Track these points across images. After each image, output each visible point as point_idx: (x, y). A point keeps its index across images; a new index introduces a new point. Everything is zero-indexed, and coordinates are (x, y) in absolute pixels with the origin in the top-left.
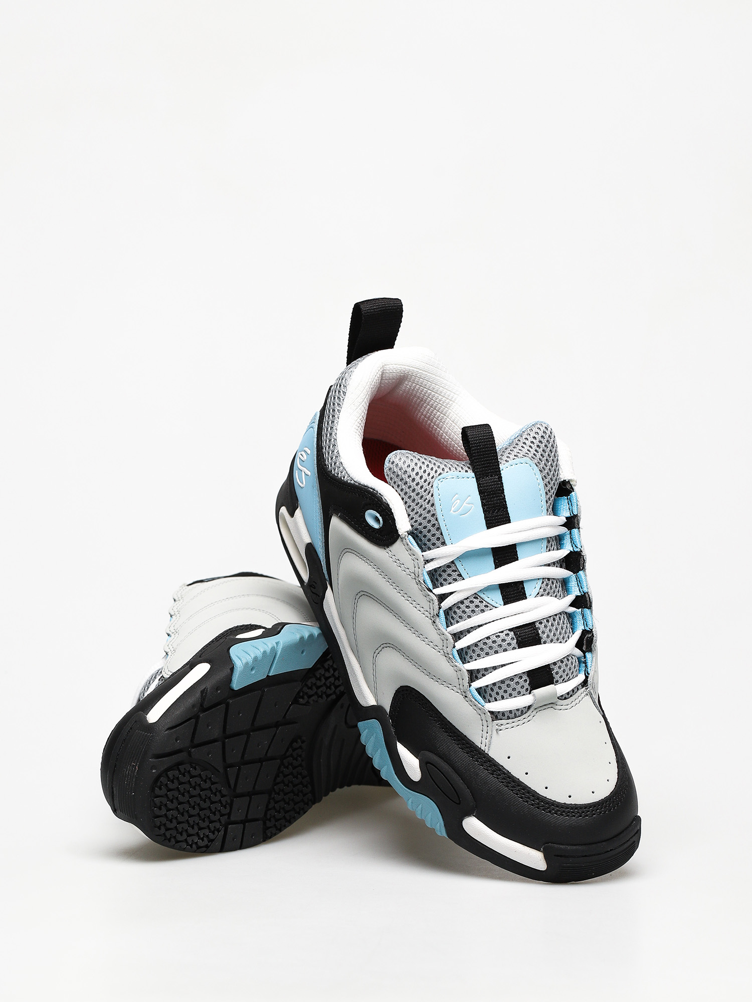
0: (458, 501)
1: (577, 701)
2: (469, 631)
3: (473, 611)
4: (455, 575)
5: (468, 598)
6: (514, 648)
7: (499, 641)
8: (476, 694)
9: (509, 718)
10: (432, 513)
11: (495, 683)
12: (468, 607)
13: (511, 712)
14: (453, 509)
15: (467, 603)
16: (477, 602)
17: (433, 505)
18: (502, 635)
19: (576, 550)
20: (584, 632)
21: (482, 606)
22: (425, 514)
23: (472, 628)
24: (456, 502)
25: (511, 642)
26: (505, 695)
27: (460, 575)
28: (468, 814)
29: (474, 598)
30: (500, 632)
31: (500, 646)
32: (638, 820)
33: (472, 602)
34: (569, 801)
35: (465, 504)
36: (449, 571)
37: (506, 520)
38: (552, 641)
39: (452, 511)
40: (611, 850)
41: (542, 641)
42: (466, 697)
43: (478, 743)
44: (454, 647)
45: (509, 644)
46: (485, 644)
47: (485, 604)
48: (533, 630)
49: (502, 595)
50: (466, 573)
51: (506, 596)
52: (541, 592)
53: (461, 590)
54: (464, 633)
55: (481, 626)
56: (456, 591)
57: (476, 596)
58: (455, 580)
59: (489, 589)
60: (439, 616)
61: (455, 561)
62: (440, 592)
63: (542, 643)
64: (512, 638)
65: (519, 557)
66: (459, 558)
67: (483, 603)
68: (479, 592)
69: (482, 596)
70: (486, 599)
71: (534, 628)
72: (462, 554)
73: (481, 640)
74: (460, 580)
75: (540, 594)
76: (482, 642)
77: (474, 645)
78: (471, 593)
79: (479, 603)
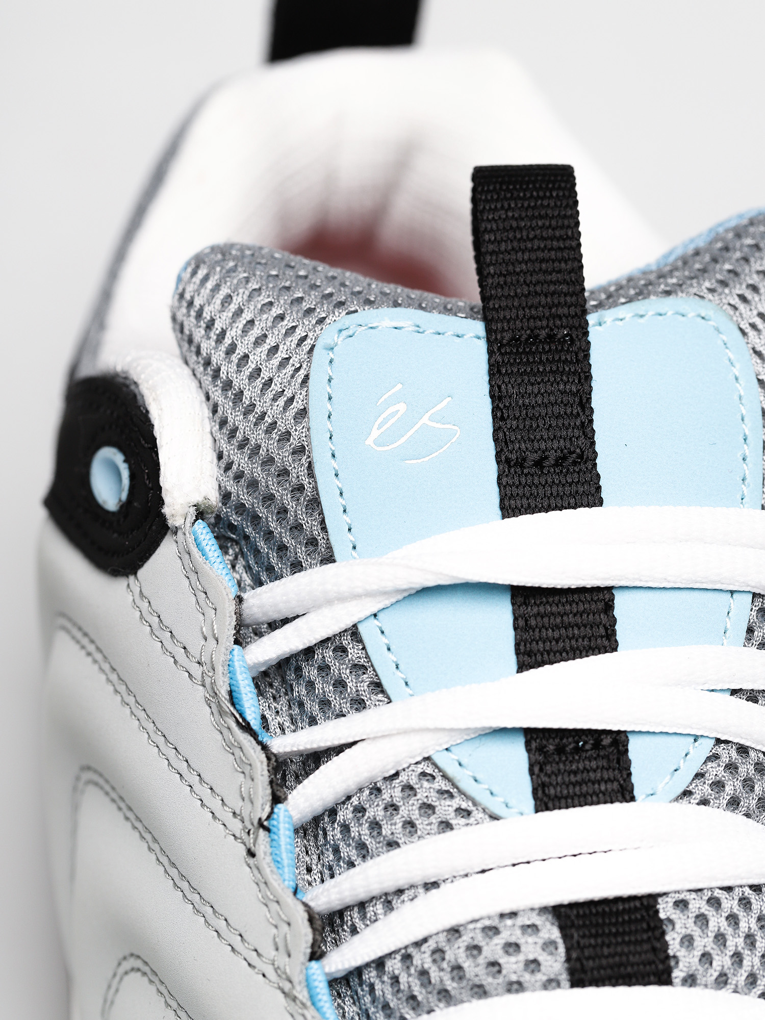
0: (402, 407)
2: (390, 900)
3: (410, 826)
4: (357, 685)
5: (396, 775)
6: (551, 983)
7: (493, 949)
10: (294, 442)
14: (375, 433)
15: (393, 792)
16: (426, 791)
17: (303, 413)
18: (510, 932)
21: (445, 810)
22: (269, 445)
23: (400, 892)
24: (391, 410)
25: (543, 957)
27: (377, 686)
29: (423, 775)
30: (501, 915)
31: (495, 966)
33: (407, 791)
35: (425, 419)
37: (586, 494)
38: (722, 981)
39: (370, 441)
41: (678, 974)
44: (316, 957)
45: (533, 965)
46: (438, 953)
47: (458, 802)
48: (645, 926)
49: (531, 772)
50: (403, 679)
51: (546, 779)
52: (703, 789)
53: (375, 738)
54: (370, 910)
55: (435, 885)
56: (355, 743)
57: (429, 770)
58: (359, 704)
59: (477, 742)
60: (272, 835)
61: (362, 629)
62: (298, 745)
63: (676, 981)
64: (549, 945)
65: (619, 637)
66: (380, 616)
67: (452, 796)
68: (447, 749)
69: (452, 770)
70: (466, 784)
71: (647, 917)
72: (394, 600)
73: (425, 940)
74: (377, 703)
75: (697, 797)
76: (427, 948)
77: (398, 957)
78: (413, 757)
79: (433, 799)
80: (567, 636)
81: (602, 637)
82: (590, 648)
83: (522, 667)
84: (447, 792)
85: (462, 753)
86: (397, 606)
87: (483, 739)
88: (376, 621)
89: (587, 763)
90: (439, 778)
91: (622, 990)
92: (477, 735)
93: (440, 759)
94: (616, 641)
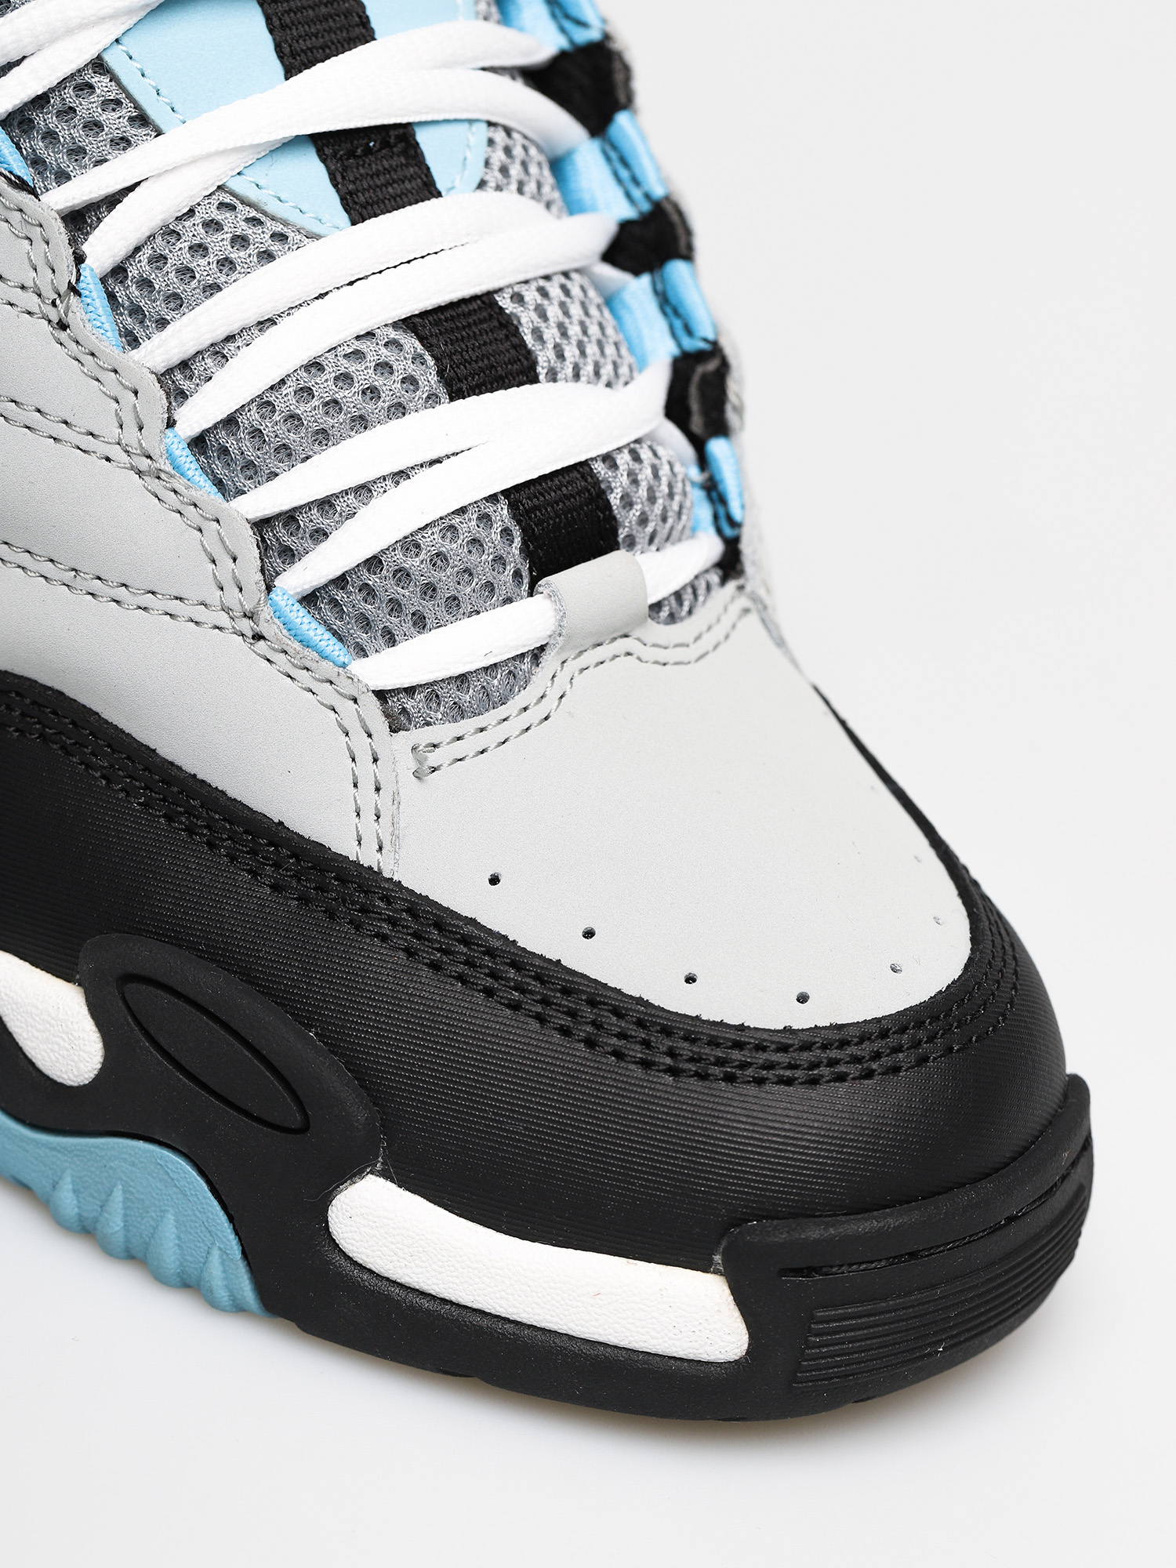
1: (718, 633)
2: (219, 350)
3: (227, 264)
4: (116, 122)
5: (191, 212)
6: (432, 399)
7: (362, 373)
8: (302, 618)
9: (459, 712)
11: (374, 557)
12: (199, 249)
13: (462, 680)
15: (194, 231)
16: (235, 224)
18: (375, 352)
19: (582, 36)
20: (684, 366)
21: (260, 237)
23: (230, 338)
25: (417, 374)
26: (428, 608)
27: (142, 119)
28: (348, 1171)
29: (222, 206)
30: (358, 338)
31: (372, 394)
32: (1076, 1092)
33: (213, 225)
34: (803, 1019)
36: (88, 107)
38: (576, 373)
40: (1011, 1219)
41: (542, 371)
42: (258, 637)
43: (342, 843)
44: (171, 423)
45: (410, 381)
46: (305, 392)
47: (272, 227)
48: (496, 323)
49: (335, 184)
50: (168, 104)
51: (351, 187)
52: (494, 177)
53: (159, 175)
54: (198, 368)
55: (272, 322)
56: (138, 184)
57: (228, 199)
58: (123, 143)
59: (269, 160)
60: (84, 299)
61: (110, 59)
62: (74, 198)
63: (542, 377)
64: (417, 358)
65: (374, 24)
66: (124, 40)
67: (261, 223)
68: (238, 174)
69: (252, 194)
70: (273, 207)
71: (495, 315)
72: (135, 19)
73: (283, 382)
74: (145, 138)
75: (492, 184)
76: (288, 390)
77: (254, 407)
78: (206, 189)
79: (243, 228)
80: (325, 30)
81: (358, 25)
82: (350, 39)
83: (290, 72)
84: (254, 219)
85: (259, 174)
86: (140, 26)
87: (274, 155)
88: (120, 46)
89: (385, 163)
90: (240, 207)
91: (500, 394)
92: (268, 152)
93: (237, 185)
94: (372, 29)
